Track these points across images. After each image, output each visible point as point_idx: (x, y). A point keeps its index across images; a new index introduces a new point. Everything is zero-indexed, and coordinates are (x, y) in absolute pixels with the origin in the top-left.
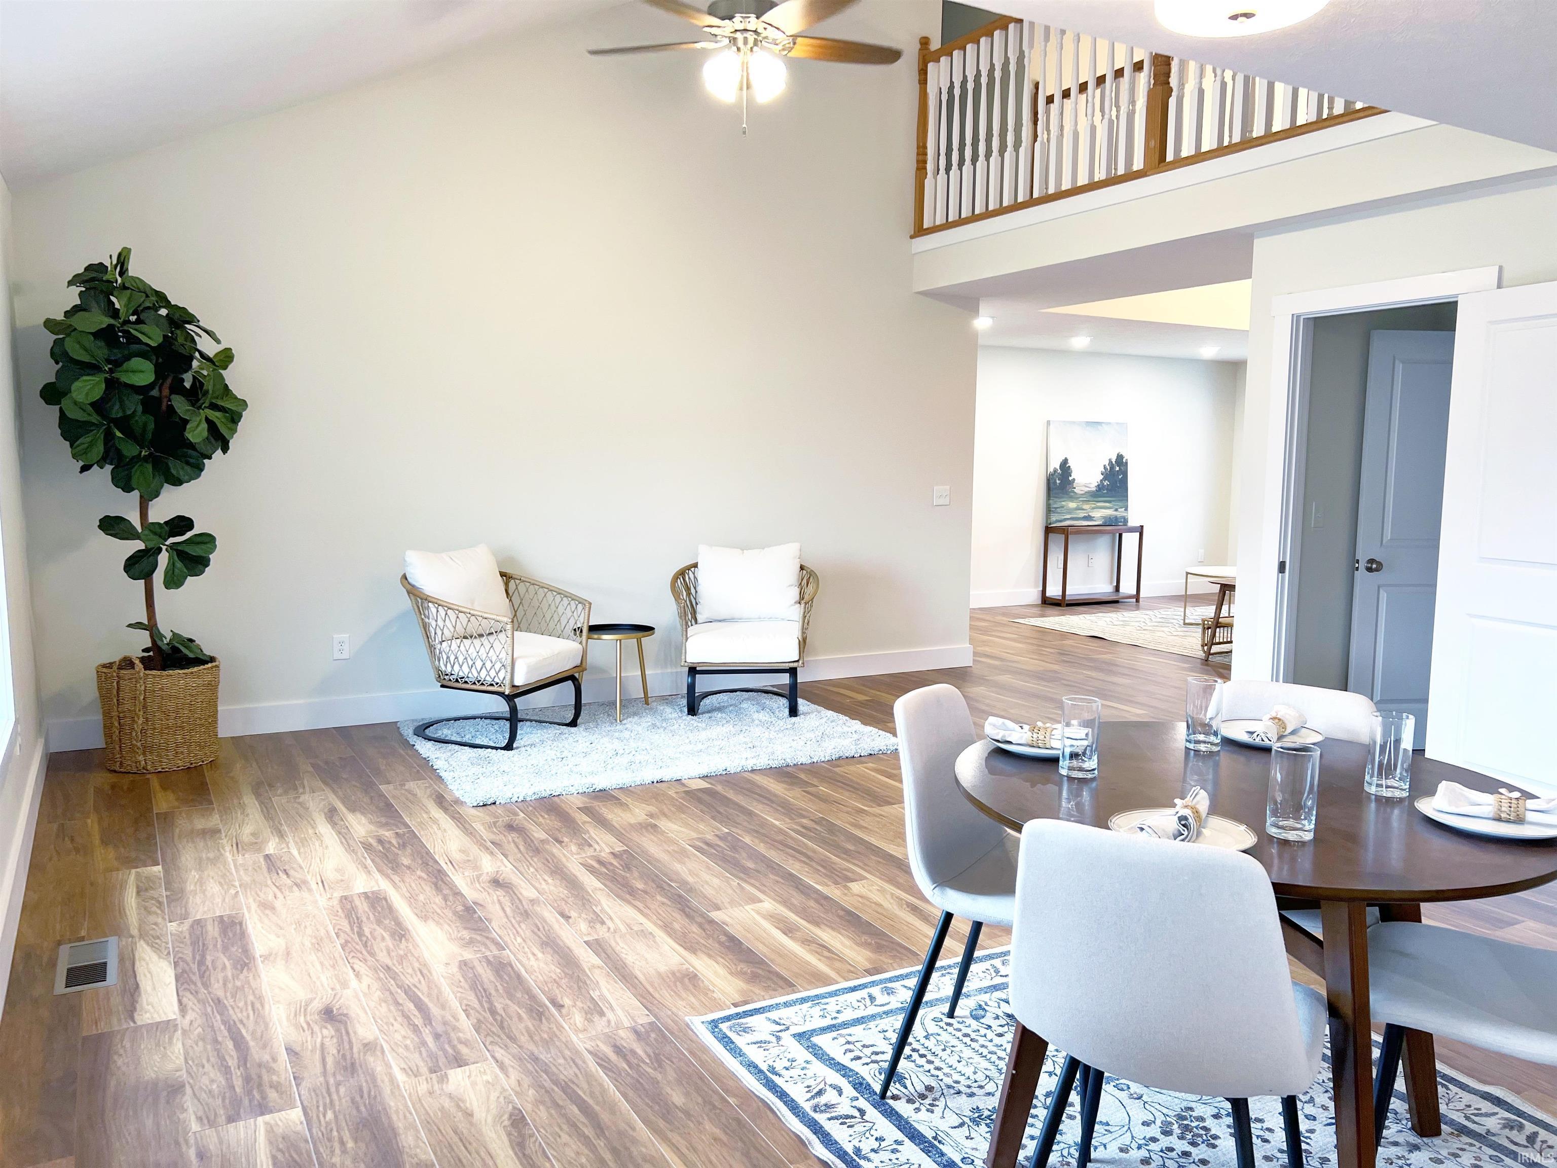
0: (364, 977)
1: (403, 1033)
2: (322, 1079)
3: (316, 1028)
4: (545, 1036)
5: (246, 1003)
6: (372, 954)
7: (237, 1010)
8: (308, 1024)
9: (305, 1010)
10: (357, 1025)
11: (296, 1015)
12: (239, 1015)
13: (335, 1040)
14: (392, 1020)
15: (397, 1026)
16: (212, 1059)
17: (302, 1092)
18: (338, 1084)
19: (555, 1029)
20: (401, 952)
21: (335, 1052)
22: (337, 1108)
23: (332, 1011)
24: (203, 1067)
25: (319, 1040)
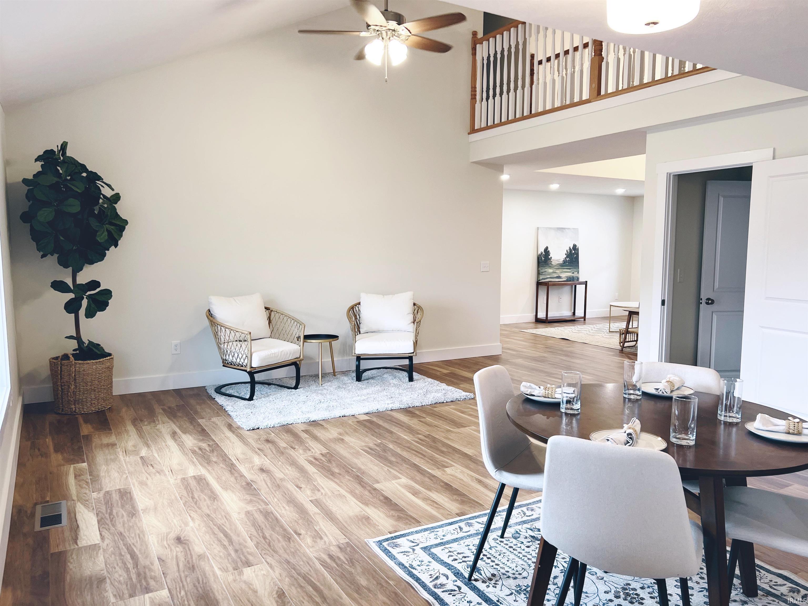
0: (196, 520)
1: (218, 549)
2: (177, 574)
3: (173, 548)
4: (293, 550)
5: (135, 534)
6: (200, 508)
7: (131, 539)
8: (169, 545)
9: (167, 538)
10: (194, 545)
11: (162, 541)
12: (132, 541)
13: (183, 554)
14: (212, 543)
15: (215, 546)
16: (120, 565)
17: (168, 581)
18: (186, 577)
19: (297, 546)
20: (215, 507)
21: (183, 559)
22: (186, 589)
23: (180, 538)
24: (115, 568)
25: (175, 554)
